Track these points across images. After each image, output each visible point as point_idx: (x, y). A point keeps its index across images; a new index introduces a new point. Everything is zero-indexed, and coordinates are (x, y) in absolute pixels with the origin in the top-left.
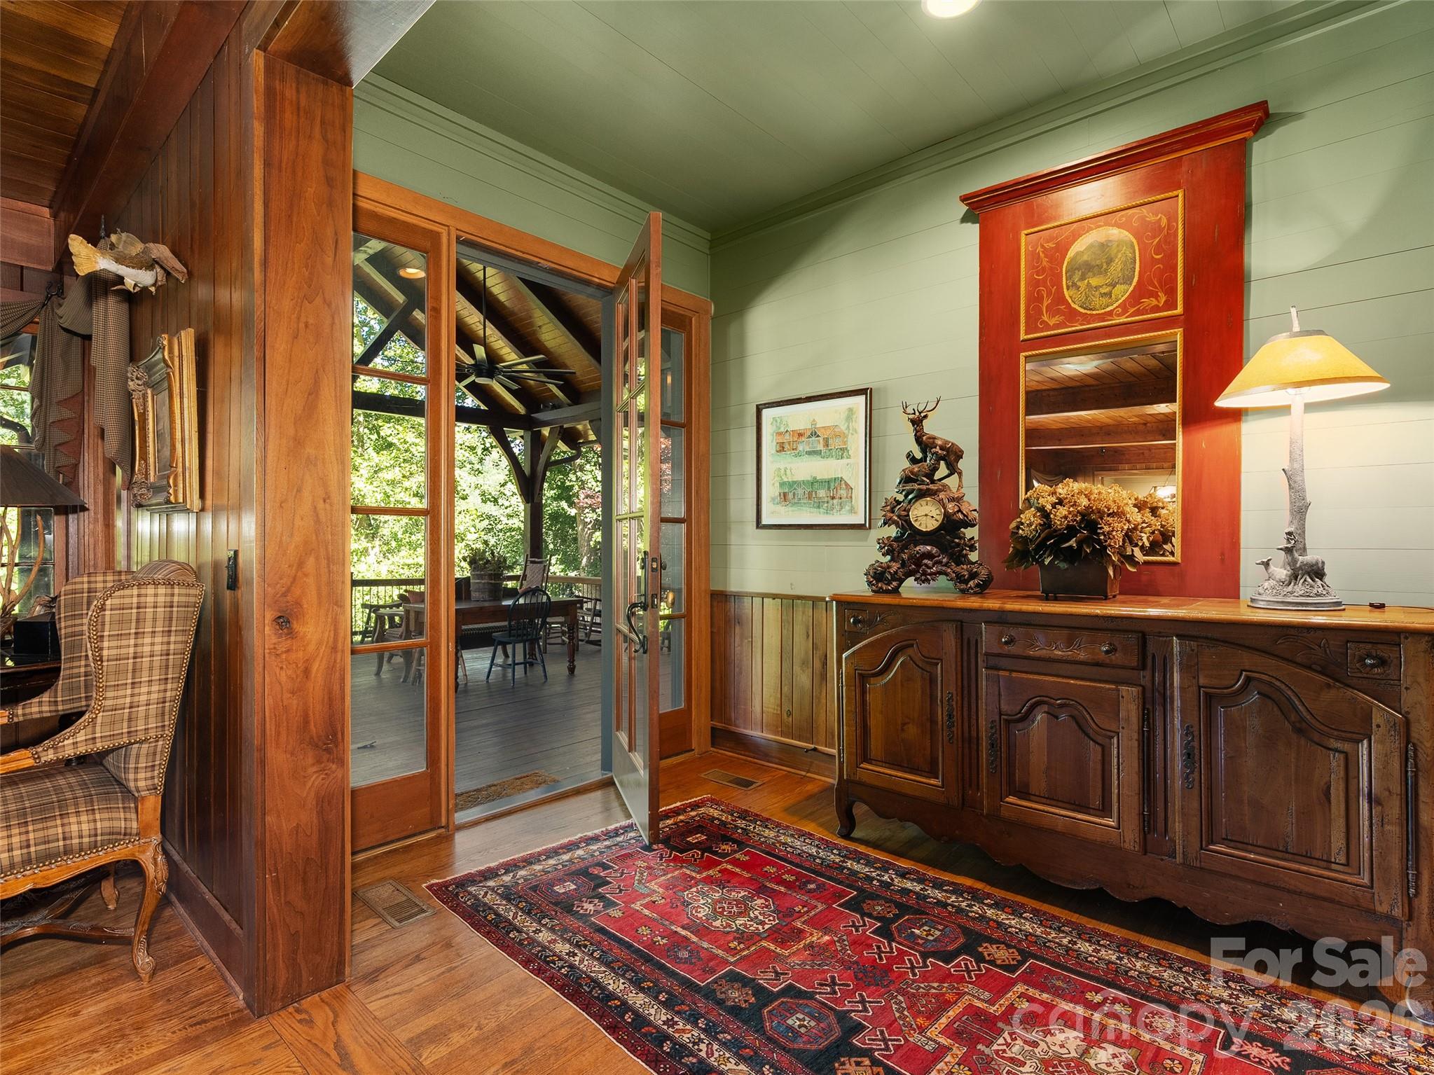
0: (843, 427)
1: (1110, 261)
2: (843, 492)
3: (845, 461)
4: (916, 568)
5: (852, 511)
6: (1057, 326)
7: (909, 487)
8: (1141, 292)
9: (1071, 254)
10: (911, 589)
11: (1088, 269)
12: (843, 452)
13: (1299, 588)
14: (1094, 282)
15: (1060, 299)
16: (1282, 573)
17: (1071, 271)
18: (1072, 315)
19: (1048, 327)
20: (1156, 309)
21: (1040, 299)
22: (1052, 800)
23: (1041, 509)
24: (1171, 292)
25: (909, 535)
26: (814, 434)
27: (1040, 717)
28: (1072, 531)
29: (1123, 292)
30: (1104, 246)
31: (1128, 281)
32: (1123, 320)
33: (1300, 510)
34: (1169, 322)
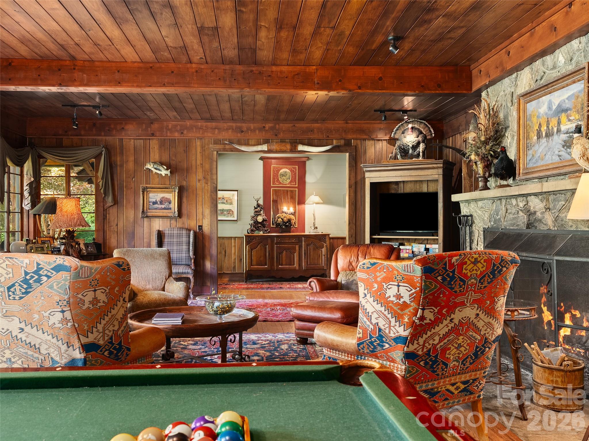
0: (231, 198)
1: (286, 175)
2: (231, 213)
3: (232, 206)
4: (258, 229)
5: (234, 217)
6: (278, 185)
7: (256, 213)
8: (291, 182)
9: (280, 172)
10: (256, 233)
11: (283, 175)
12: (231, 203)
13: (315, 230)
14: (284, 178)
15: (278, 180)
16: (313, 228)
17: (280, 175)
18: (280, 183)
19: (276, 184)
20: (293, 185)
21: (275, 179)
22: (286, 265)
23: (282, 219)
24: (296, 182)
25: (256, 222)
26: (223, 199)
27: (284, 252)
28: (287, 222)
29: (289, 181)
30: (286, 172)
31: (289, 179)
32: (289, 186)
33: (315, 220)
34: (295, 187)
